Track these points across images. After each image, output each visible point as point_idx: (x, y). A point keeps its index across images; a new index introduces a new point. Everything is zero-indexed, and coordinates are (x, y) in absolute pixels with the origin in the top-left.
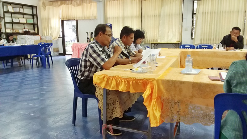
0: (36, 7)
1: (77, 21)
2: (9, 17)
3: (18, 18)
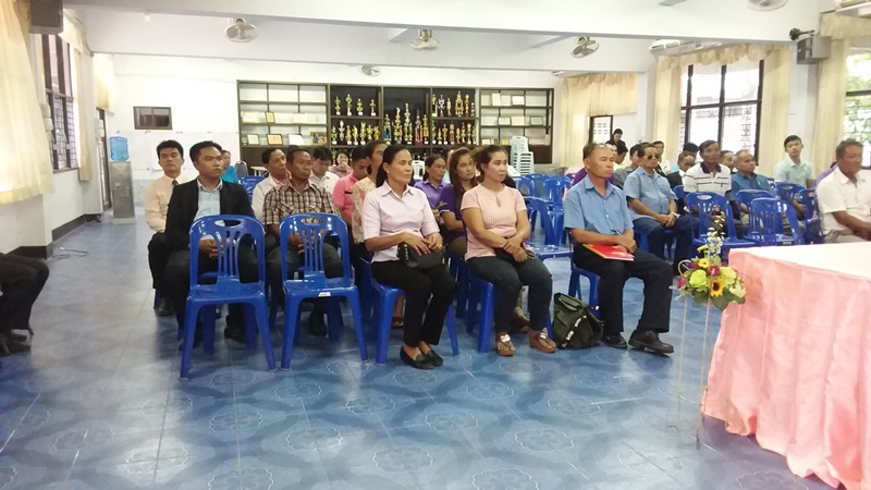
0: (553, 90)
1: (612, 116)
2: (494, 115)
3: (509, 116)
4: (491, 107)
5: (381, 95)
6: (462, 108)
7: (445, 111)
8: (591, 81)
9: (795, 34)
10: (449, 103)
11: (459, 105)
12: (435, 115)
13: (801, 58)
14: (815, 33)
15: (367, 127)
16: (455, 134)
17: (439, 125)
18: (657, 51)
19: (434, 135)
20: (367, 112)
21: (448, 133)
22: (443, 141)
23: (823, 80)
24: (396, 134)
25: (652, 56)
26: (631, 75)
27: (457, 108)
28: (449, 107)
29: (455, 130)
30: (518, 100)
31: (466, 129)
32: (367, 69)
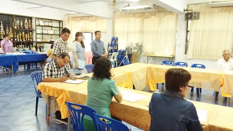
1: (92, 34)
2: (40, 29)
3: (47, 30)
6: (28, 25)
9: (184, 10)
11: (26, 24)
12: (16, 27)
19: (16, 36)
21: (22, 36)
28: (22, 24)
29: (25, 35)
31: (30, 34)
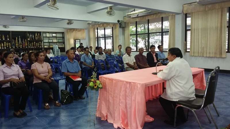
1: (80, 40)
2: (47, 39)
3: (52, 39)
4: (46, 37)
5: (11, 34)
6: (37, 37)
7: (32, 38)
8: (74, 31)
9: (118, 21)
10: (33, 36)
12: (29, 39)
13: (120, 27)
14: (123, 21)
15: (6, 43)
16: (36, 45)
17: (30, 42)
18: (89, 24)
19: (29, 45)
20: (6, 38)
21: (34, 44)
22: (32, 47)
23: (125, 32)
24: (16, 45)
25: (88, 25)
26: (83, 29)
27: (36, 37)
28: (33, 37)
29: (36, 44)
30: (54, 35)
31: (39, 43)
32: (5, 26)
